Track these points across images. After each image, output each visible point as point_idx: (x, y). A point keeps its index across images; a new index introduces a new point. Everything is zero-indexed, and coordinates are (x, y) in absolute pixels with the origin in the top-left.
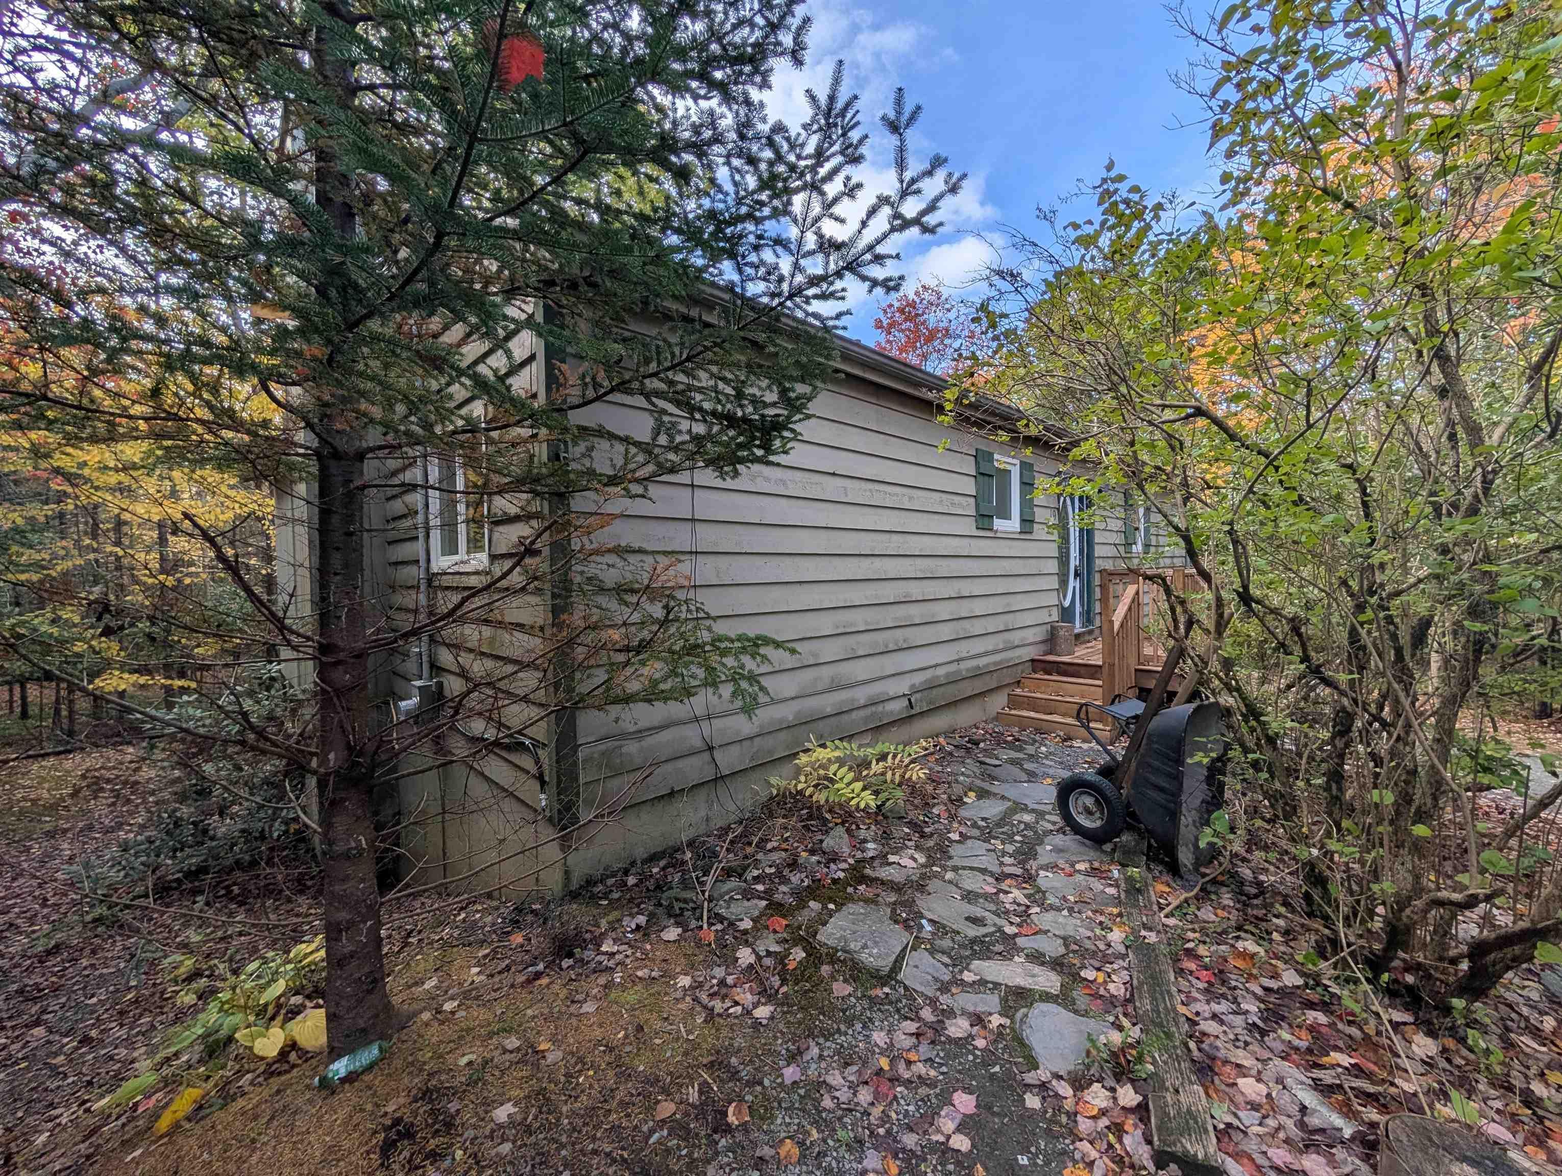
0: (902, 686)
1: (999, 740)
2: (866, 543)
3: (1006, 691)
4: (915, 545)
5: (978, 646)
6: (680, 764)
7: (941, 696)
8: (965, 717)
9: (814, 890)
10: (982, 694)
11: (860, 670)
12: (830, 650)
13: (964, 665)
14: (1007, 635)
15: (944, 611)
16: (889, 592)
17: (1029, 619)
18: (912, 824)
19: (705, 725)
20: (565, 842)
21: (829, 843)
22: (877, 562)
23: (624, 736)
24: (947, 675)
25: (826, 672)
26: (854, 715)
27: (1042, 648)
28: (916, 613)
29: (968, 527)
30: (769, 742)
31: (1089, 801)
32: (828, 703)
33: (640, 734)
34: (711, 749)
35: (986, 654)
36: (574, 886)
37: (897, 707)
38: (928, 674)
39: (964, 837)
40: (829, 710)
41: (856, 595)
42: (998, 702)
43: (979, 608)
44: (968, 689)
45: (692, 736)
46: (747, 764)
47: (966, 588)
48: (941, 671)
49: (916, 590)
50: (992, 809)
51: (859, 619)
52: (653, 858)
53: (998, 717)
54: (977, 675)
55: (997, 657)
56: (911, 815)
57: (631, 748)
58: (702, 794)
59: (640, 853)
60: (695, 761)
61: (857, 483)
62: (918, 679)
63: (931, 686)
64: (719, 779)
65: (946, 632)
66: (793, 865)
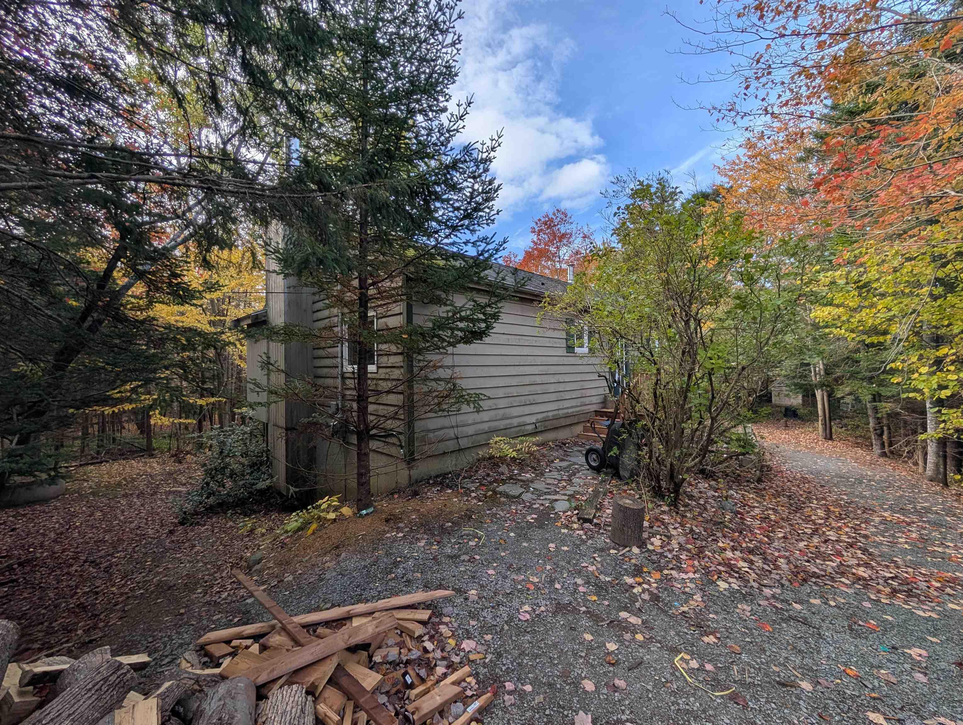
0: (533, 419)
1: (576, 444)
2: (516, 361)
3: (583, 424)
4: (539, 360)
5: (567, 404)
6: (447, 443)
7: (549, 425)
8: (562, 435)
9: (496, 481)
10: (571, 425)
11: (515, 412)
12: (502, 403)
13: (561, 412)
14: (582, 400)
15: (552, 388)
16: (527, 380)
17: (594, 392)
18: (532, 467)
19: (456, 429)
20: (410, 469)
21: (500, 470)
22: (522, 368)
23: (429, 431)
24: (553, 416)
25: (501, 412)
26: (513, 430)
27: (601, 405)
28: (538, 389)
29: (563, 352)
30: (479, 438)
31: (594, 456)
32: (502, 424)
33: (434, 430)
34: (457, 438)
35: (572, 407)
36: (412, 481)
37: (530, 428)
38: (544, 415)
39: (550, 471)
40: (502, 427)
41: (514, 381)
42: (579, 429)
43: (569, 387)
44: (563, 422)
45: (451, 433)
46: (470, 445)
47: (561, 378)
48: (550, 414)
49: (538, 379)
50: (564, 464)
51: (514, 391)
52: (437, 476)
53: (578, 436)
54: (567, 417)
55: (578, 409)
56: (533, 464)
57: (431, 435)
58: (454, 455)
59: (433, 474)
60: (451, 442)
61: (513, 337)
62: (540, 416)
63: (545, 420)
64: (460, 450)
65: (553, 397)
66: (488, 475)
